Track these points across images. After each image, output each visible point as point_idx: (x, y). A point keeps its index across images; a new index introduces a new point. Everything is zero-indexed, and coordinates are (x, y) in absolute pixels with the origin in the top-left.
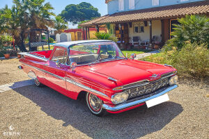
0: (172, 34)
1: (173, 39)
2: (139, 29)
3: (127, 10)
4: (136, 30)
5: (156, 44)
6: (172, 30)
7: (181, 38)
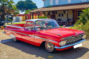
0: (79, 17)
1: (80, 20)
2: (61, 15)
3: (54, 5)
4: (59, 15)
5: (71, 23)
6: (79, 16)
7: (84, 19)
